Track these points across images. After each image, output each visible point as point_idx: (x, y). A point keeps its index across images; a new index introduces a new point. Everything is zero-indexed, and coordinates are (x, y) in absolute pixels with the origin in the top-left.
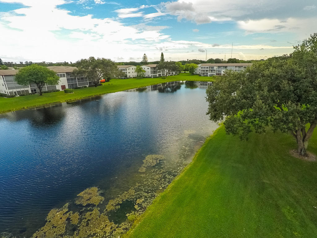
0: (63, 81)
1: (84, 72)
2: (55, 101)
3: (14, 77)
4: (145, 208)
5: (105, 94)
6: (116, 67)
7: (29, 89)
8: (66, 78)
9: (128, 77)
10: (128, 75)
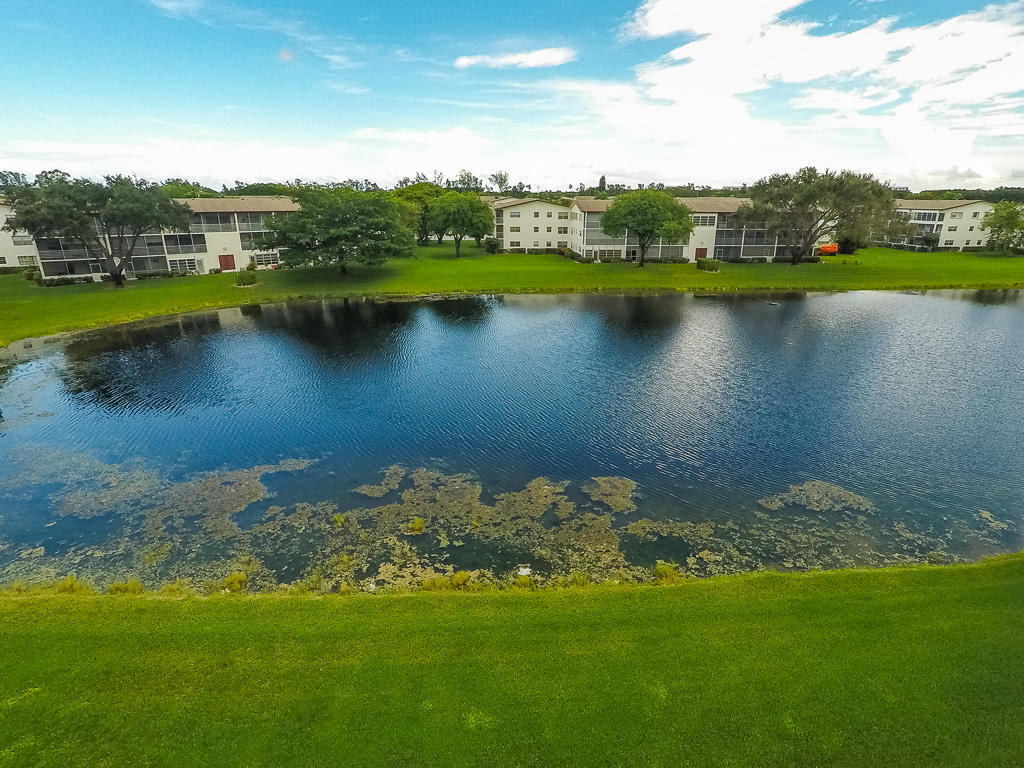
0: (703, 237)
1: (769, 213)
3: (601, 216)
4: (711, 574)
5: (823, 289)
6: (888, 205)
7: (623, 249)
8: (713, 229)
9: (941, 244)
10: (944, 237)
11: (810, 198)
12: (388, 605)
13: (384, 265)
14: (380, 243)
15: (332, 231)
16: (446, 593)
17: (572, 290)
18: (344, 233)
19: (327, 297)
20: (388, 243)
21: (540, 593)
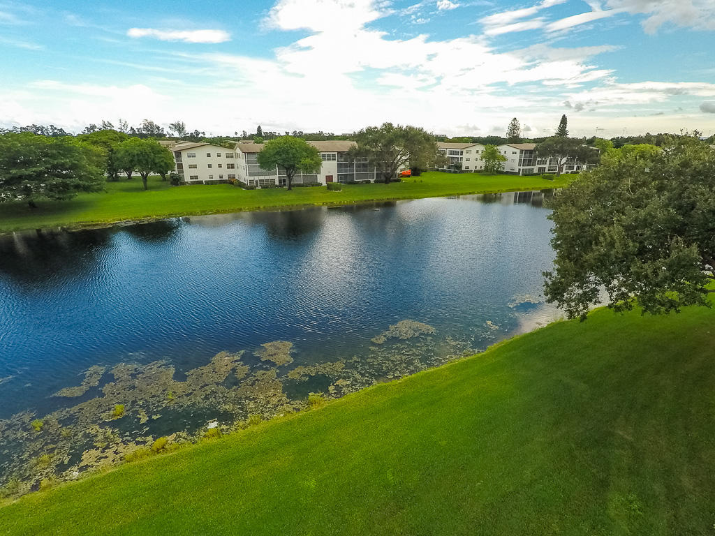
0: (329, 168)
1: (368, 152)
2: (306, 203)
3: (257, 156)
4: (344, 394)
5: (404, 198)
6: (433, 146)
7: (276, 178)
8: (335, 162)
9: (464, 169)
10: (465, 164)
11: (391, 142)
12: (92, 484)
13: (74, 199)
14: (68, 181)
15: (13, 171)
16: (146, 460)
17: (241, 209)
18: (27, 173)
19: (16, 230)
20: (76, 181)
21: (225, 438)
